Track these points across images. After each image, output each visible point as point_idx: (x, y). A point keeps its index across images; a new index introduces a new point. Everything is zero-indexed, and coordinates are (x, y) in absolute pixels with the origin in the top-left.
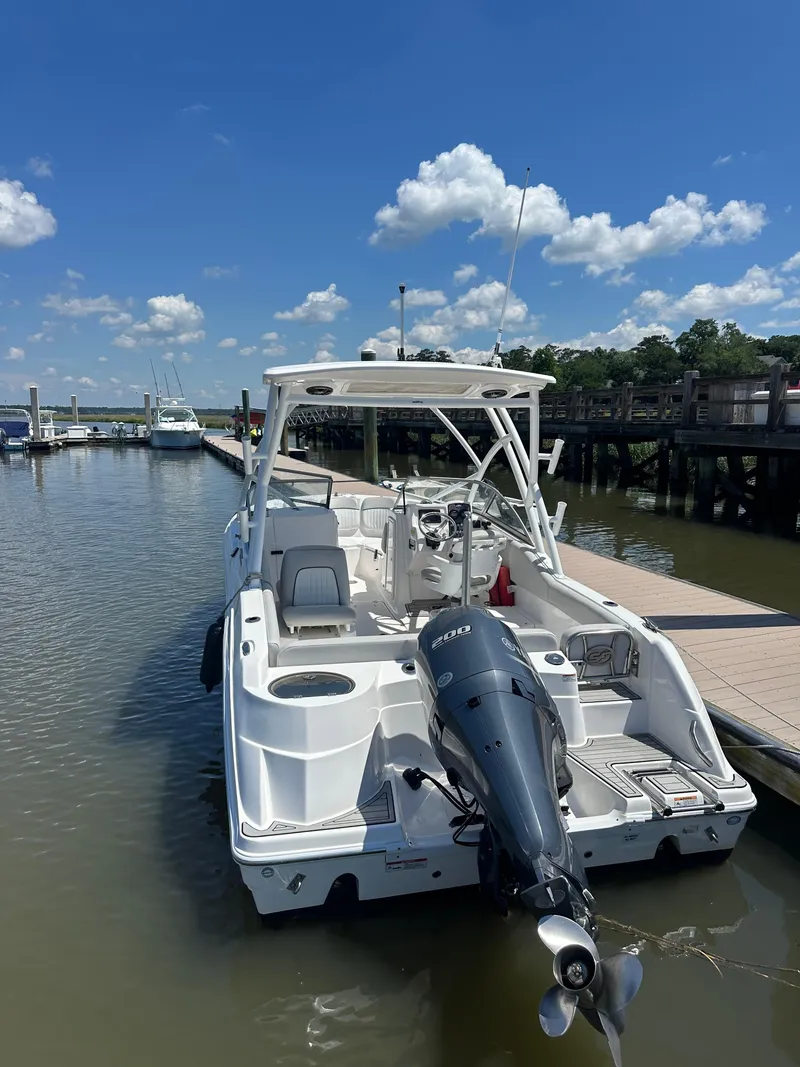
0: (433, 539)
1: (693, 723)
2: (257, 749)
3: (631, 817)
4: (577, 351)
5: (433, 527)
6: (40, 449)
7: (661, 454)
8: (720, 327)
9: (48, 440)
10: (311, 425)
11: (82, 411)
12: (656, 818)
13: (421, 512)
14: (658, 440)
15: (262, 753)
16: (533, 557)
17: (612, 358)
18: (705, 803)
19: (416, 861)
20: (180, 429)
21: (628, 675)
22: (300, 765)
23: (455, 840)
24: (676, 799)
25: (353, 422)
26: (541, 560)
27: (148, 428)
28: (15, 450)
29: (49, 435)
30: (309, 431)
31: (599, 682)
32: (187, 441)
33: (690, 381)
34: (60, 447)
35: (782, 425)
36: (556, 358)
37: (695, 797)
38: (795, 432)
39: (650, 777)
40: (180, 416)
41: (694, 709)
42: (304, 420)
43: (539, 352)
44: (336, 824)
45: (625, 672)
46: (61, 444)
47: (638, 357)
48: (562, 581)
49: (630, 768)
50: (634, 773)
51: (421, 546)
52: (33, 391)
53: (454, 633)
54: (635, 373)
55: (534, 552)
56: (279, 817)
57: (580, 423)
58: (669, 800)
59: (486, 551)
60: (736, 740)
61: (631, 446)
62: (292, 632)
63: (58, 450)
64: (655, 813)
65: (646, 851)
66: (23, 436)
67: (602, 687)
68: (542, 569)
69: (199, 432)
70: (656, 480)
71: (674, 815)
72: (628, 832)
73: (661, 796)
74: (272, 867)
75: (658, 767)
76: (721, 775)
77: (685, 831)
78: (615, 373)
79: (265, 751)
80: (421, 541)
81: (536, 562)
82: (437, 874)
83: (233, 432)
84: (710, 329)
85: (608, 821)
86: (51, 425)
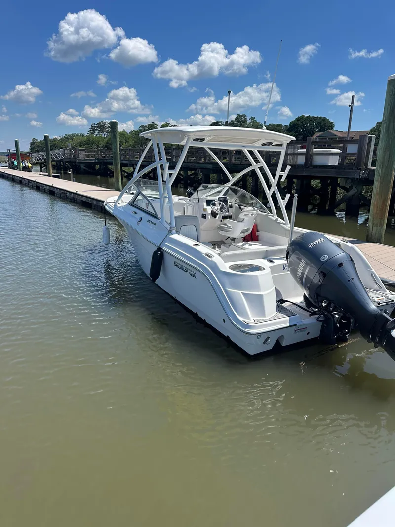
1: (372, 274)
2: (239, 293)
8: (248, 118)
13: (207, 201)
22: (260, 296)
24: (378, 300)
25: (80, 159)
35: (311, 165)
37: (383, 299)
38: (317, 168)
41: (372, 269)
51: (209, 216)
53: (318, 241)
56: (256, 317)
59: (252, 216)
74: (260, 335)
76: (385, 291)
79: (243, 293)
82: (308, 334)
83: (7, 164)
84: (243, 119)
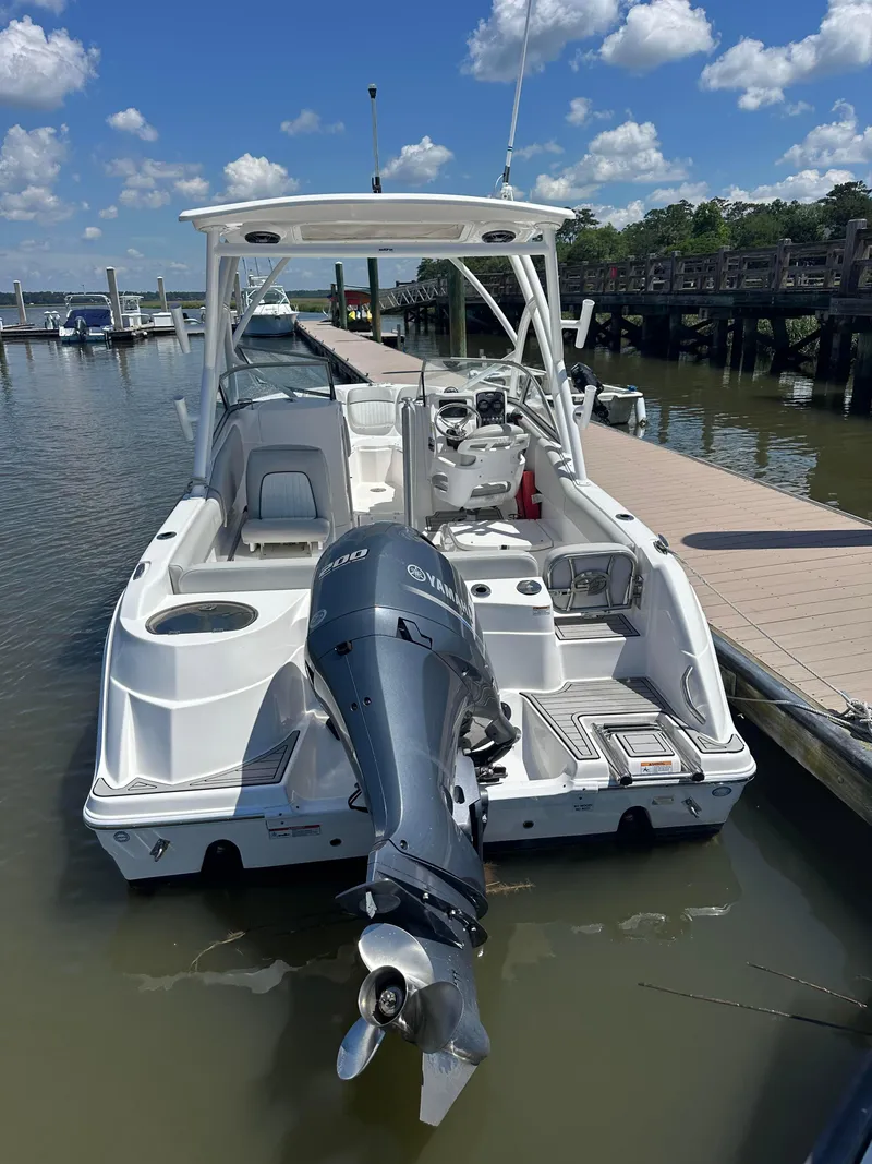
0: (452, 437)
1: (689, 667)
2: (123, 693)
3: (581, 783)
4: (751, 205)
5: (453, 422)
6: (123, 340)
7: (825, 332)
9: (130, 329)
10: (417, 306)
11: (171, 297)
12: (613, 787)
13: (442, 403)
14: (818, 313)
15: (127, 697)
16: (556, 458)
17: (793, 212)
18: (683, 770)
19: (307, 827)
20: (270, 313)
21: (630, 604)
22: (165, 714)
23: (350, 804)
24: (642, 764)
26: (564, 462)
27: (238, 313)
28: (97, 341)
29: (135, 323)
30: (419, 313)
31: (594, 614)
32: (280, 327)
33: (855, 232)
34: (145, 337)
36: (724, 215)
37: (670, 763)
39: (620, 735)
40: (272, 299)
41: (691, 652)
42: (409, 299)
43: (703, 207)
44: (208, 784)
45: (625, 603)
46: (145, 333)
47: (825, 210)
48: (582, 489)
49: (601, 721)
50: (605, 727)
51: (440, 446)
52: (110, 272)
53: (346, 558)
54: (819, 231)
55: (559, 451)
56: (141, 773)
57: (725, 293)
58: (634, 766)
59: (501, 451)
60: (756, 692)
61: (790, 322)
62: (252, 549)
63: (143, 340)
64: (612, 780)
65: (606, 822)
66: (105, 325)
67: (599, 620)
68: (563, 474)
69: (291, 316)
70: (815, 363)
71: (634, 784)
72: (580, 800)
73: (625, 759)
74: (127, 831)
75: (641, 721)
76: (713, 734)
77: (654, 803)
78: (794, 230)
79: (130, 696)
80: (439, 440)
81: (559, 464)
82: (336, 842)
83: (330, 317)
85: (551, 787)
86: (138, 313)
